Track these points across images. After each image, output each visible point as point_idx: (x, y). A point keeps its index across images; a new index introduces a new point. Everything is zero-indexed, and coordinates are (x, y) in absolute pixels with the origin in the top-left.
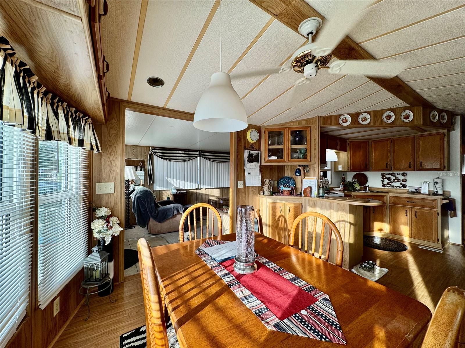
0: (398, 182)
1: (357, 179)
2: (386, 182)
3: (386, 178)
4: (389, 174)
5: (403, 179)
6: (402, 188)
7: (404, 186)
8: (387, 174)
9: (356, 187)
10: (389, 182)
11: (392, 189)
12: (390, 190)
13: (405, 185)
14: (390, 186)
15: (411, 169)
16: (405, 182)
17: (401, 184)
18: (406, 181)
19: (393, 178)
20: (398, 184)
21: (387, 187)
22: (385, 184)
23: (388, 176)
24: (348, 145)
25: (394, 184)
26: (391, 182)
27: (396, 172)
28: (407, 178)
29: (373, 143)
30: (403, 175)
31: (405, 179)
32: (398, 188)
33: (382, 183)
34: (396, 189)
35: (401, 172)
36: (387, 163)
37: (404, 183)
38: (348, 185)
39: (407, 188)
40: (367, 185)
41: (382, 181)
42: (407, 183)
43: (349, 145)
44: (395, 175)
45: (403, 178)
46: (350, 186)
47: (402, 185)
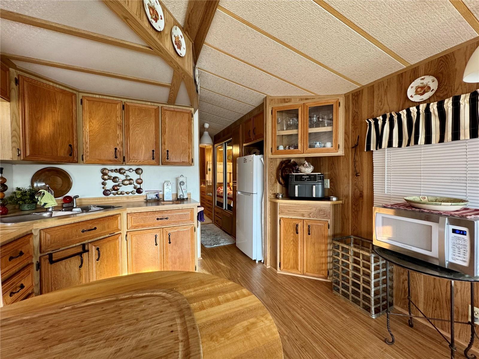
0: (130, 184)
1: (43, 182)
2: (110, 184)
3: (110, 178)
4: (116, 171)
5: (138, 179)
6: (137, 194)
7: (139, 191)
8: (112, 171)
9: (45, 204)
10: (116, 186)
11: (121, 198)
12: (117, 199)
13: (140, 188)
14: (117, 193)
15: (154, 161)
16: (140, 184)
17: (135, 188)
18: (142, 183)
19: (122, 177)
20: (130, 188)
21: (111, 195)
22: (109, 190)
23: (113, 175)
24: (13, 84)
25: (123, 189)
26: (118, 185)
27: (126, 168)
28: (142, 177)
29: (85, 102)
30: (137, 171)
31: (140, 179)
32: (130, 194)
33: (103, 188)
34: (128, 198)
35: (134, 168)
36: (116, 149)
37: (138, 186)
38: (20, 199)
39: (144, 193)
40: (71, 194)
41: (103, 184)
42: (142, 186)
43: (17, 82)
44: (125, 172)
45: (138, 176)
46: (24, 201)
47: (135, 190)
